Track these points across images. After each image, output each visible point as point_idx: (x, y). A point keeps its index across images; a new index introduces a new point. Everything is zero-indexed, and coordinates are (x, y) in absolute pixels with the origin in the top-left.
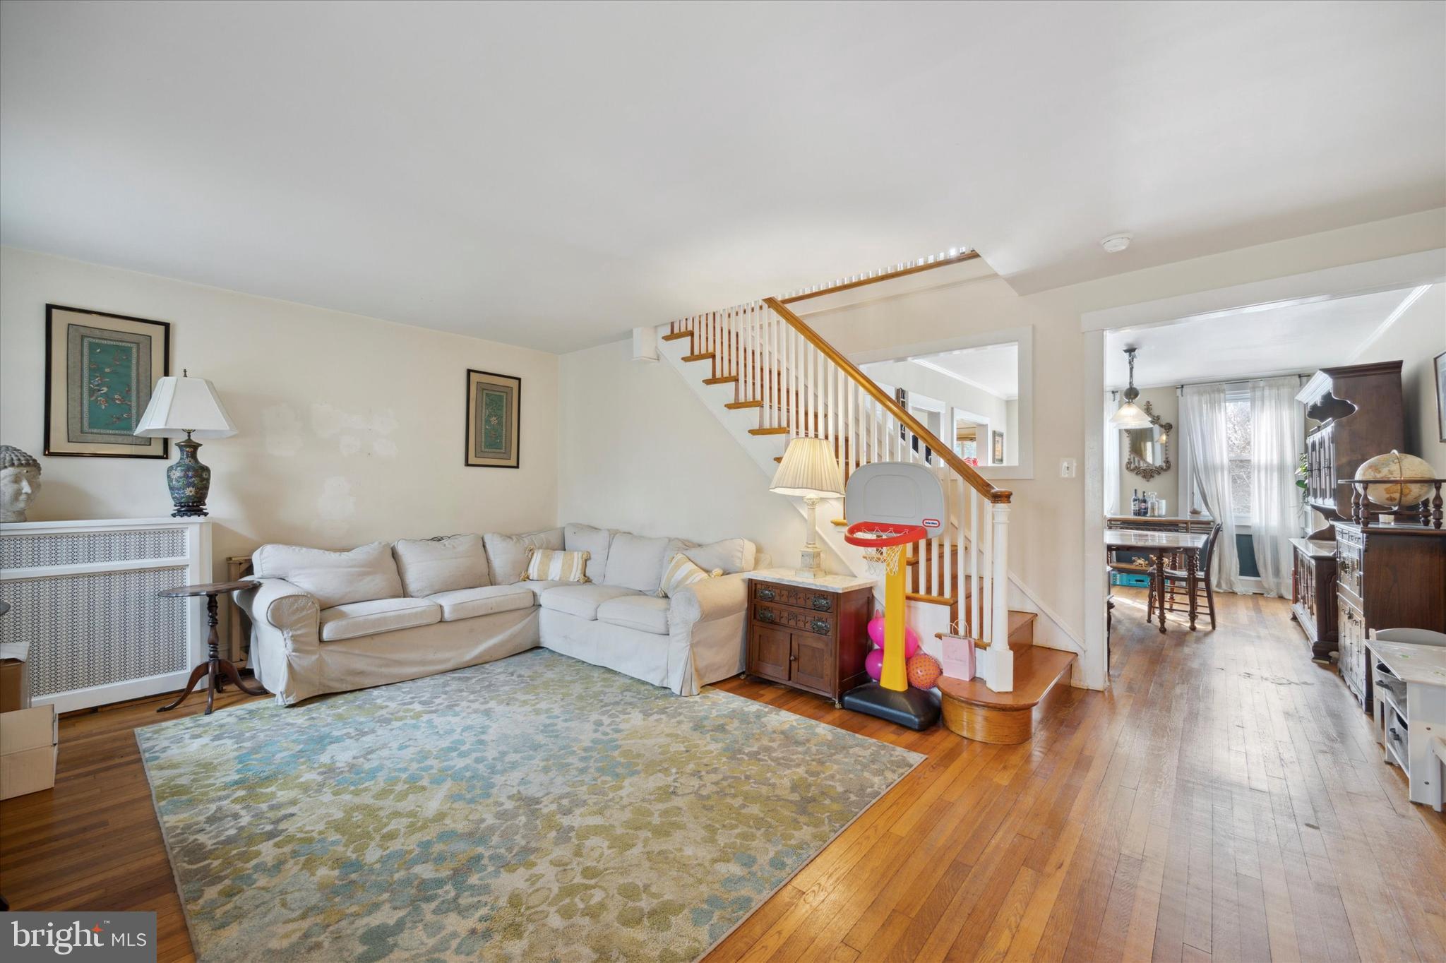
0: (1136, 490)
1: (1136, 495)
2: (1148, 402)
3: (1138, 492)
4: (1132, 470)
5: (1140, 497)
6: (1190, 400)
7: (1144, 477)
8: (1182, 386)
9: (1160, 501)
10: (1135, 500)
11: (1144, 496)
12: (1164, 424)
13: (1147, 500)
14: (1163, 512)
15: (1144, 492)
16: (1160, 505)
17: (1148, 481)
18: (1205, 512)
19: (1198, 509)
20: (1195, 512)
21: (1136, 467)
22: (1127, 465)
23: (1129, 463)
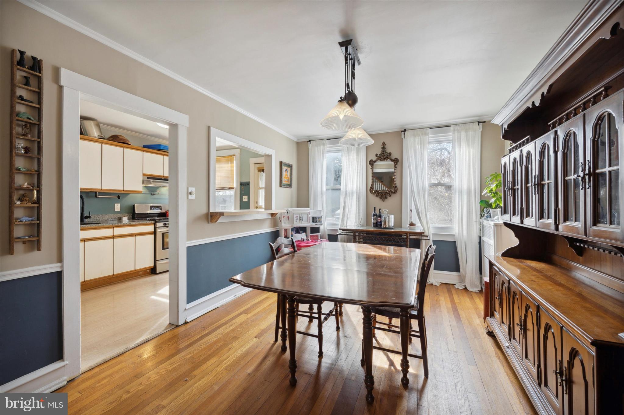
0: (375, 208)
1: (375, 212)
2: (384, 143)
3: (376, 209)
4: (373, 193)
5: (378, 213)
6: (410, 141)
7: (381, 198)
8: (405, 130)
9: (390, 216)
10: (374, 215)
11: (380, 212)
12: (393, 158)
13: (382, 215)
14: (392, 224)
15: (380, 209)
16: (390, 219)
17: (383, 201)
18: (418, 224)
19: (414, 222)
20: (412, 224)
21: (376, 190)
22: (370, 189)
23: (372, 188)
